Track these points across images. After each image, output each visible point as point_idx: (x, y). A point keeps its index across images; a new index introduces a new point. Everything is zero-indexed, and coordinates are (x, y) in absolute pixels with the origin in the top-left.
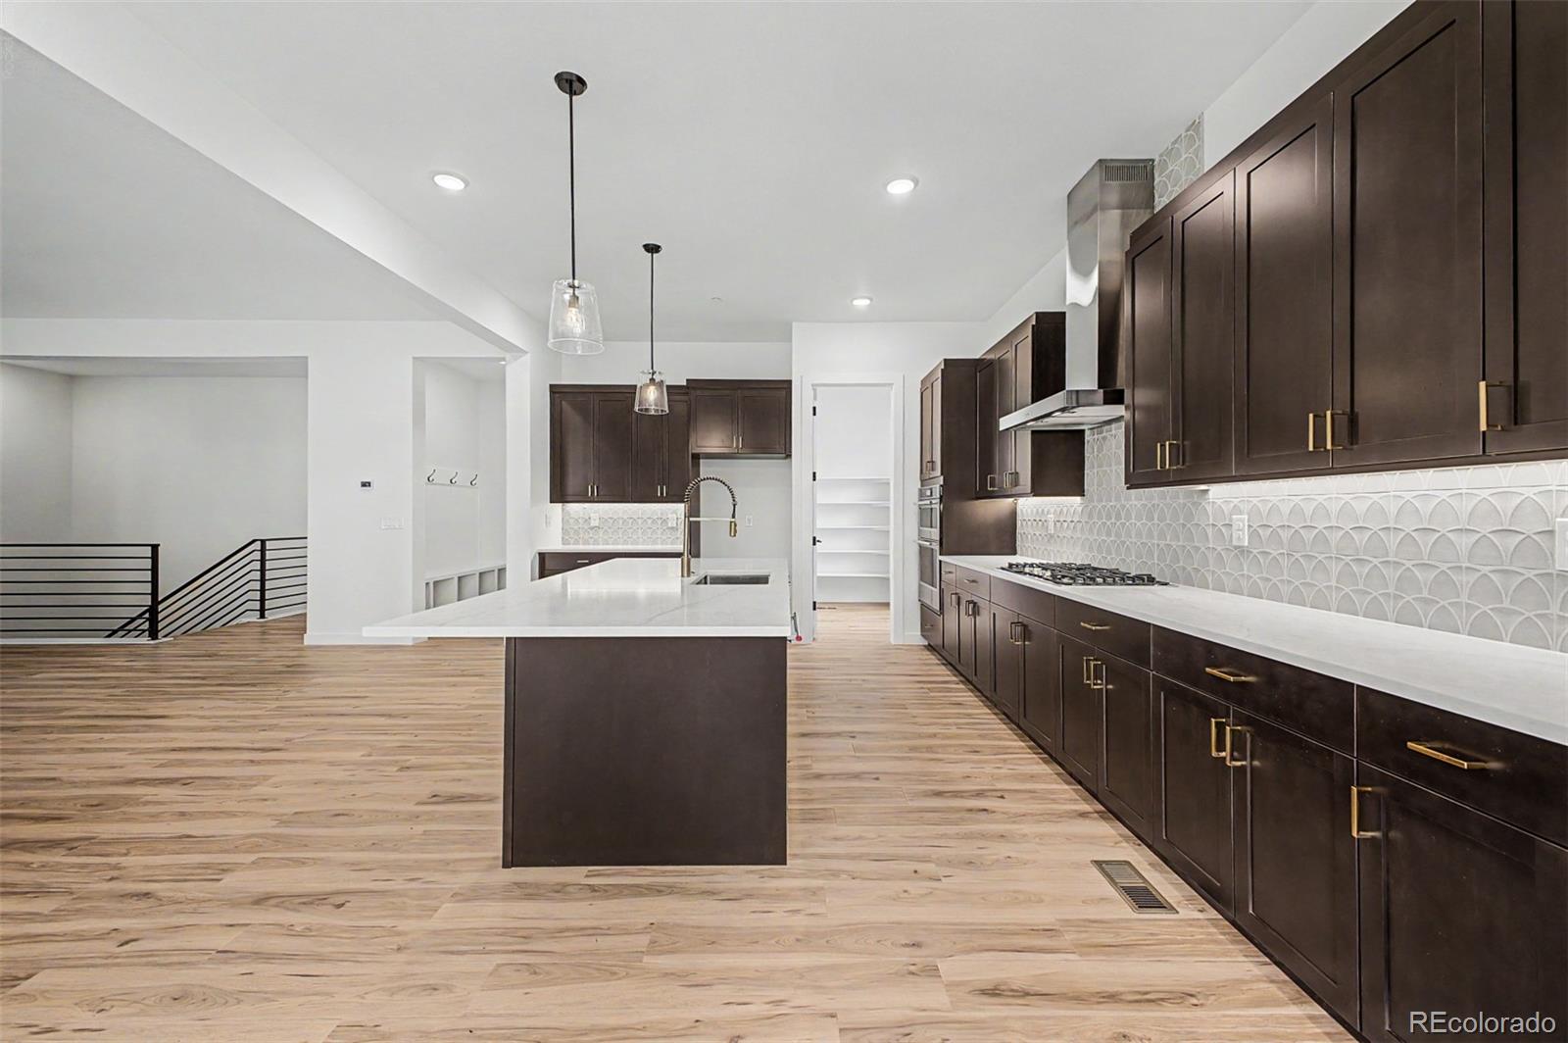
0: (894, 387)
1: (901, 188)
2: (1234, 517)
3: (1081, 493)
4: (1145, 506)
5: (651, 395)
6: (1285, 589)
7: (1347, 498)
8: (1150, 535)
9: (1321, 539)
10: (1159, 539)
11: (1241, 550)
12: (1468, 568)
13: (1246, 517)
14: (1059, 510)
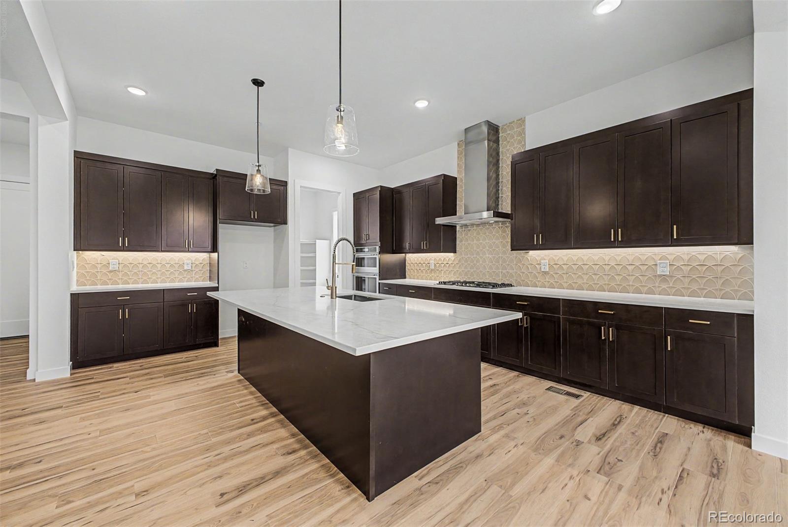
0: (341, 194)
1: (422, 104)
2: (542, 261)
3: (455, 252)
4: (494, 257)
5: (258, 181)
6: (565, 285)
7: (590, 255)
8: (498, 268)
9: (580, 268)
10: (502, 269)
11: (545, 273)
12: (632, 275)
13: (548, 261)
14: (438, 259)
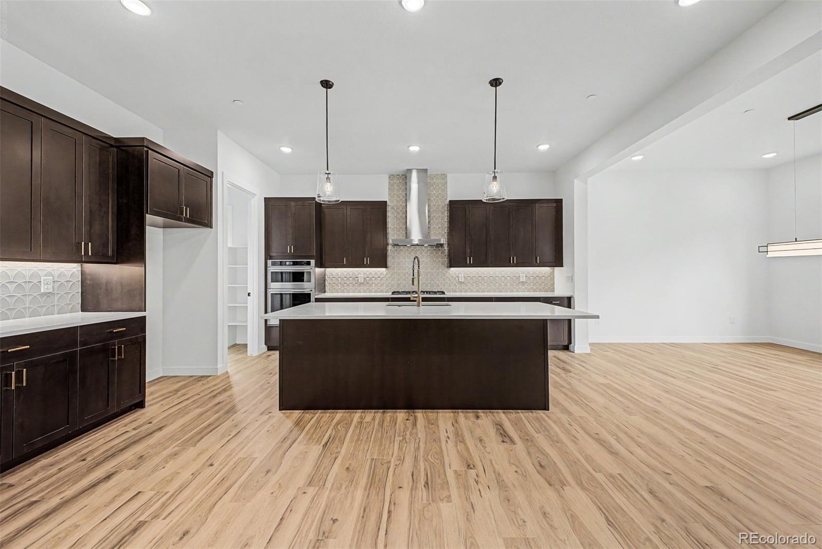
0: (256, 196)
3: (385, 266)
6: (474, 290)
14: (368, 273)
